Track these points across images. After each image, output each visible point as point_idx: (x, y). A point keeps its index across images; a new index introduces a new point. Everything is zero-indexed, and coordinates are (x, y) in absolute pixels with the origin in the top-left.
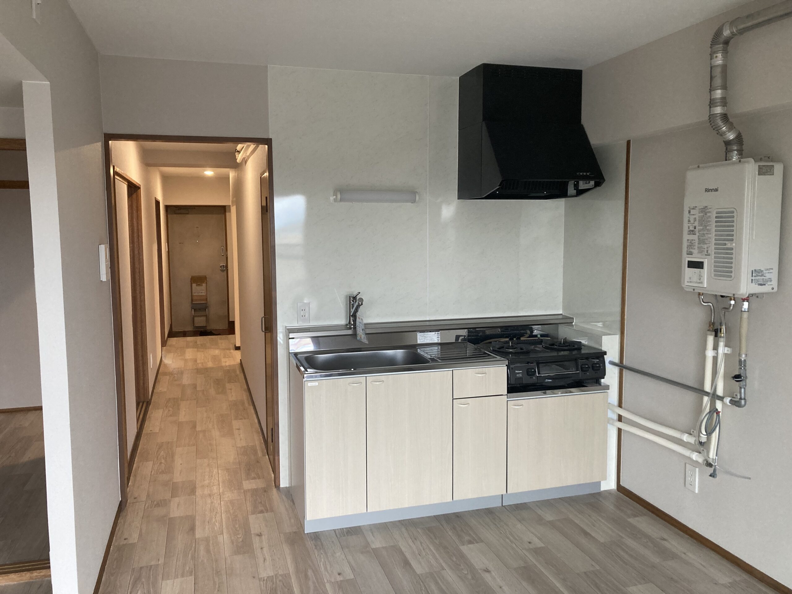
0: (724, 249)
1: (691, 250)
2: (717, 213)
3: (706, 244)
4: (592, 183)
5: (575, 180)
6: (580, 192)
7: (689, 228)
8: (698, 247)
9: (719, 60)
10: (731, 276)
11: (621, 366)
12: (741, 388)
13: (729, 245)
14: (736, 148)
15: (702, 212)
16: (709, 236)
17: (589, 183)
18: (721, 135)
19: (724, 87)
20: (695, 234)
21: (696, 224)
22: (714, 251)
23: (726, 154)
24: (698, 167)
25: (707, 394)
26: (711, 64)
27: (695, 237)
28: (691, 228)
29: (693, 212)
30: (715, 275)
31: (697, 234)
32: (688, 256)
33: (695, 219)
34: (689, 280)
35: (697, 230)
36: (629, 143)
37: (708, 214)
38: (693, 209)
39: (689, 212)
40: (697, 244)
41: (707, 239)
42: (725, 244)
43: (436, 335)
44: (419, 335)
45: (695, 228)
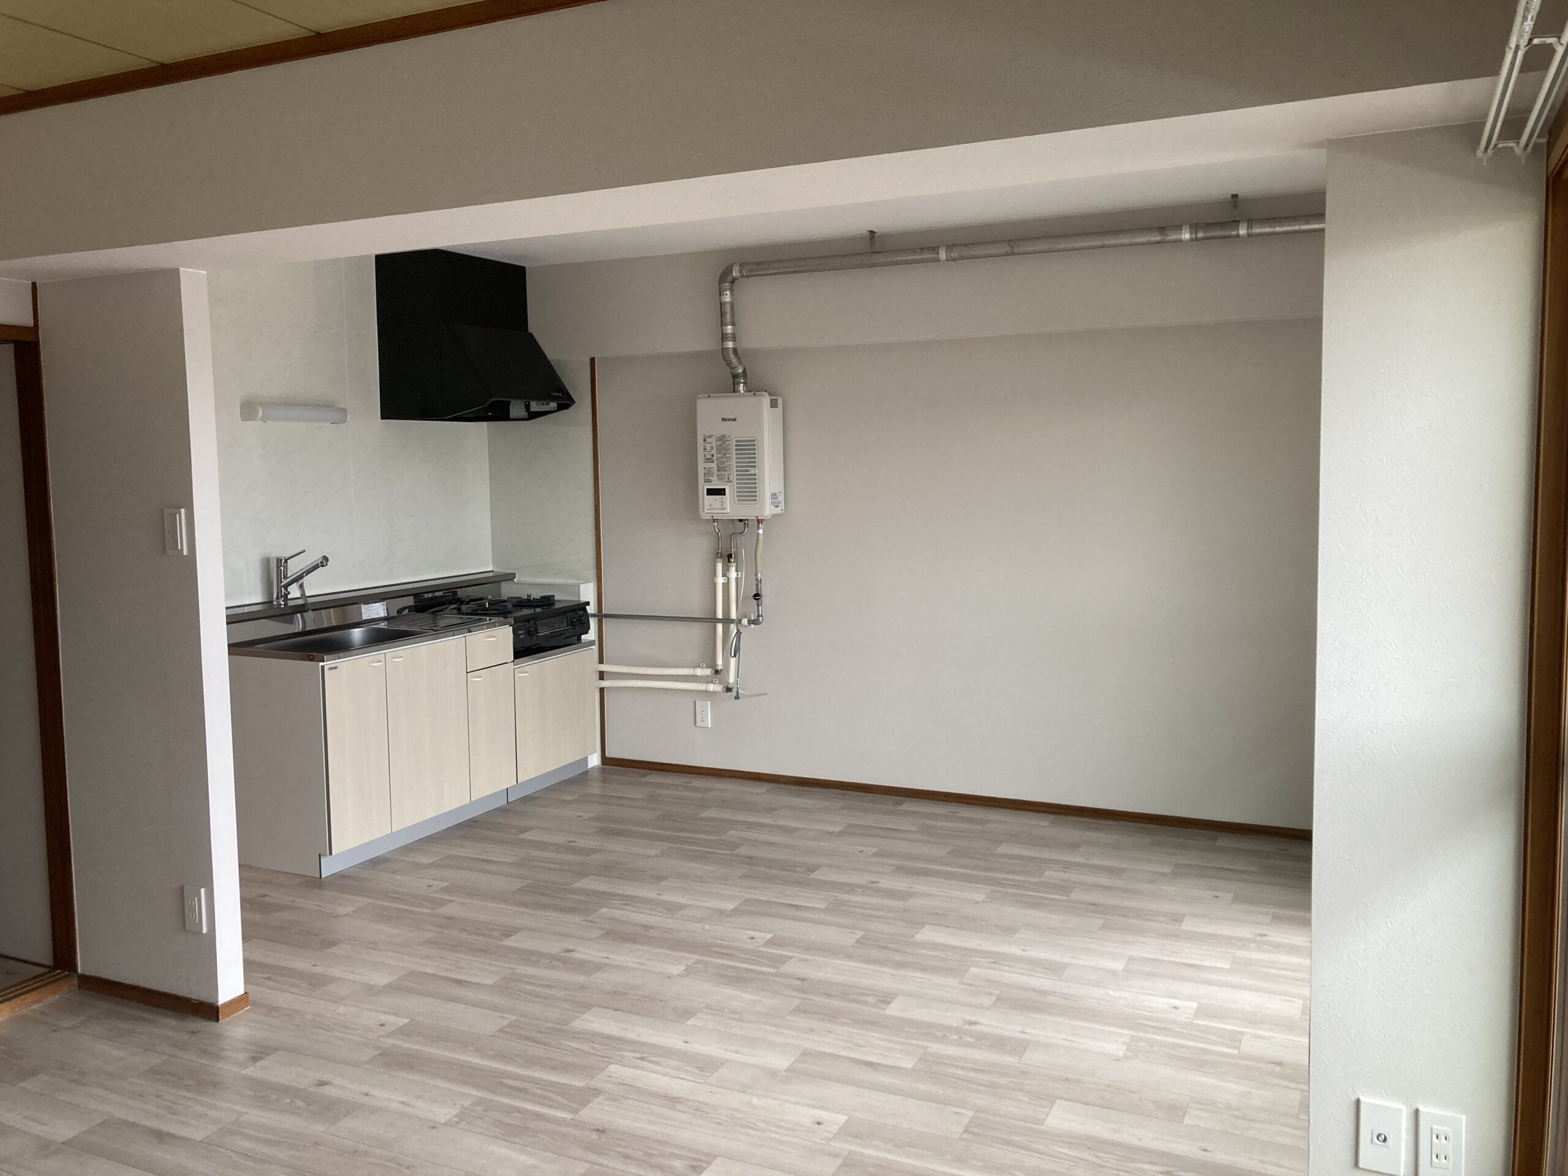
0: (746, 475)
1: (709, 478)
2: (737, 441)
3: (726, 471)
4: (553, 405)
5: (527, 400)
6: (533, 416)
7: (705, 456)
8: (717, 475)
9: (727, 298)
10: (756, 500)
11: (600, 616)
12: (758, 606)
13: (752, 472)
14: (742, 381)
15: (720, 440)
16: (730, 463)
17: (548, 404)
18: (731, 368)
19: (733, 324)
20: (713, 462)
21: (714, 452)
22: (735, 477)
23: (734, 386)
24: (709, 396)
25: (719, 621)
26: (720, 300)
27: (714, 465)
28: (708, 456)
29: (708, 440)
30: (738, 500)
31: (716, 462)
32: (707, 483)
33: (712, 448)
34: (709, 508)
35: (715, 457)
36: (593, 360)
37: (727, 443)
38: (709, 437)
39: (705, 440)
40: (716, 472)
41: (727, 467)
42: (748, 471)
43: (382, 606)
44: (364, 607)
45: (713, 456)
